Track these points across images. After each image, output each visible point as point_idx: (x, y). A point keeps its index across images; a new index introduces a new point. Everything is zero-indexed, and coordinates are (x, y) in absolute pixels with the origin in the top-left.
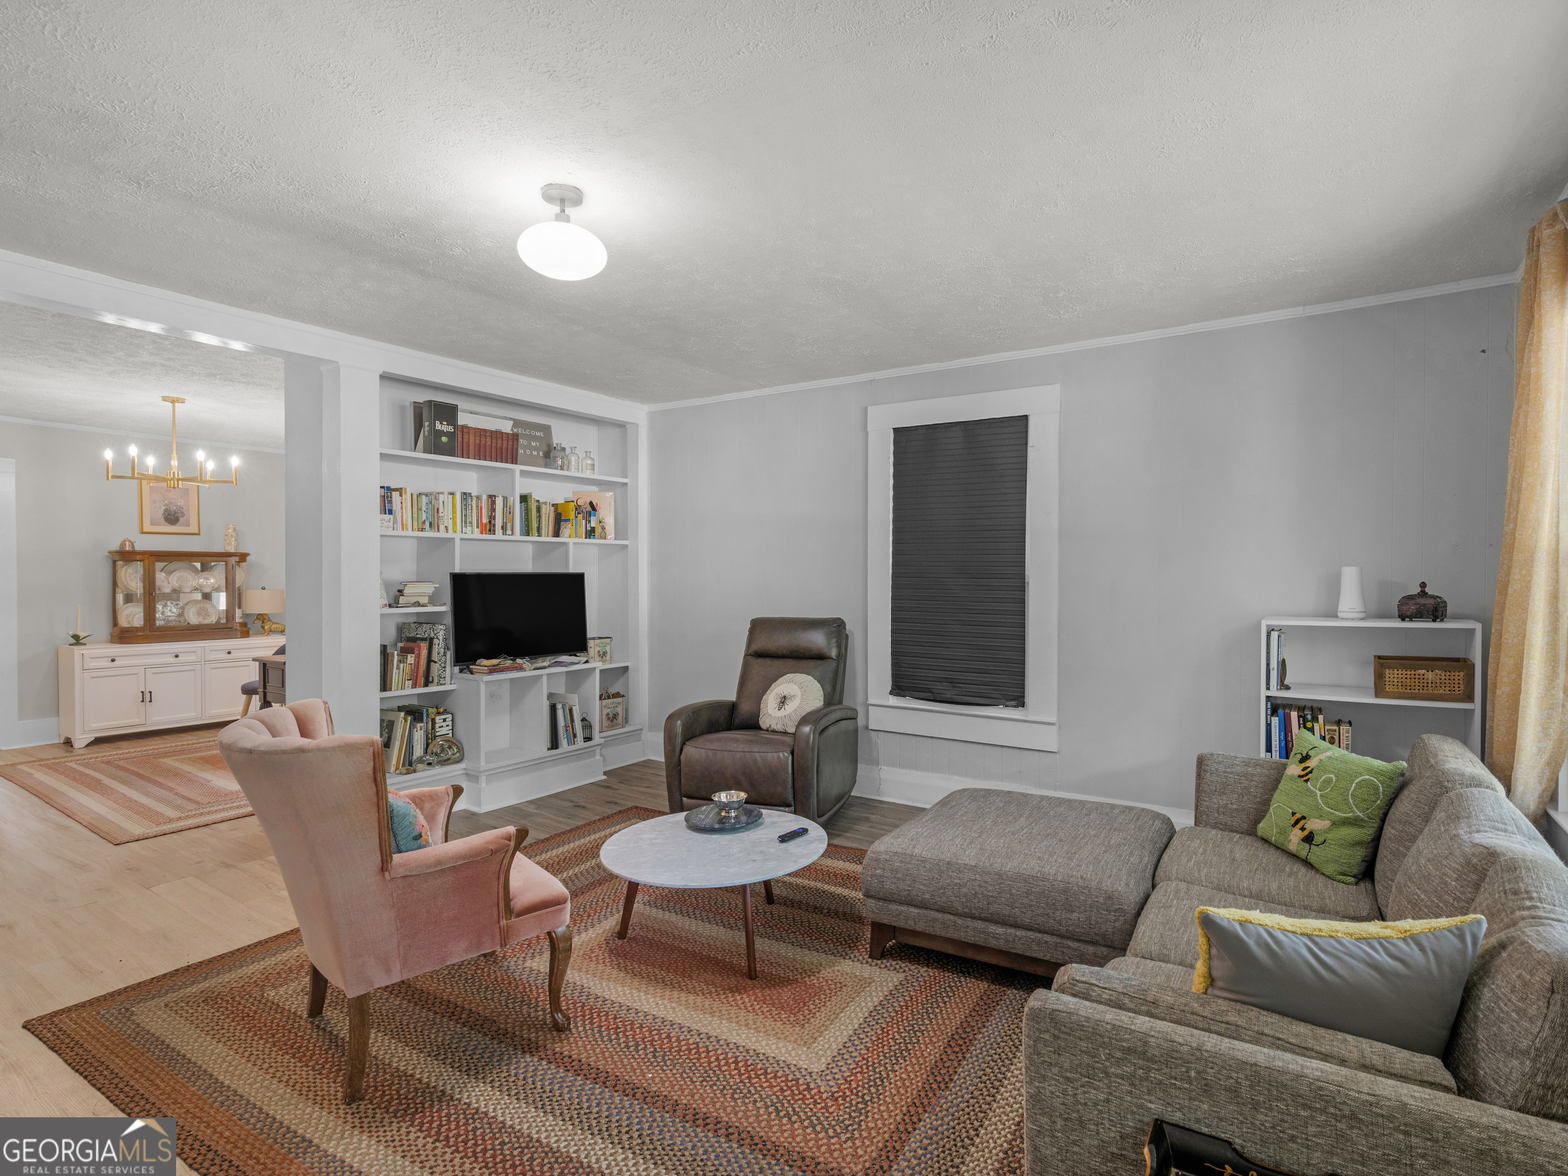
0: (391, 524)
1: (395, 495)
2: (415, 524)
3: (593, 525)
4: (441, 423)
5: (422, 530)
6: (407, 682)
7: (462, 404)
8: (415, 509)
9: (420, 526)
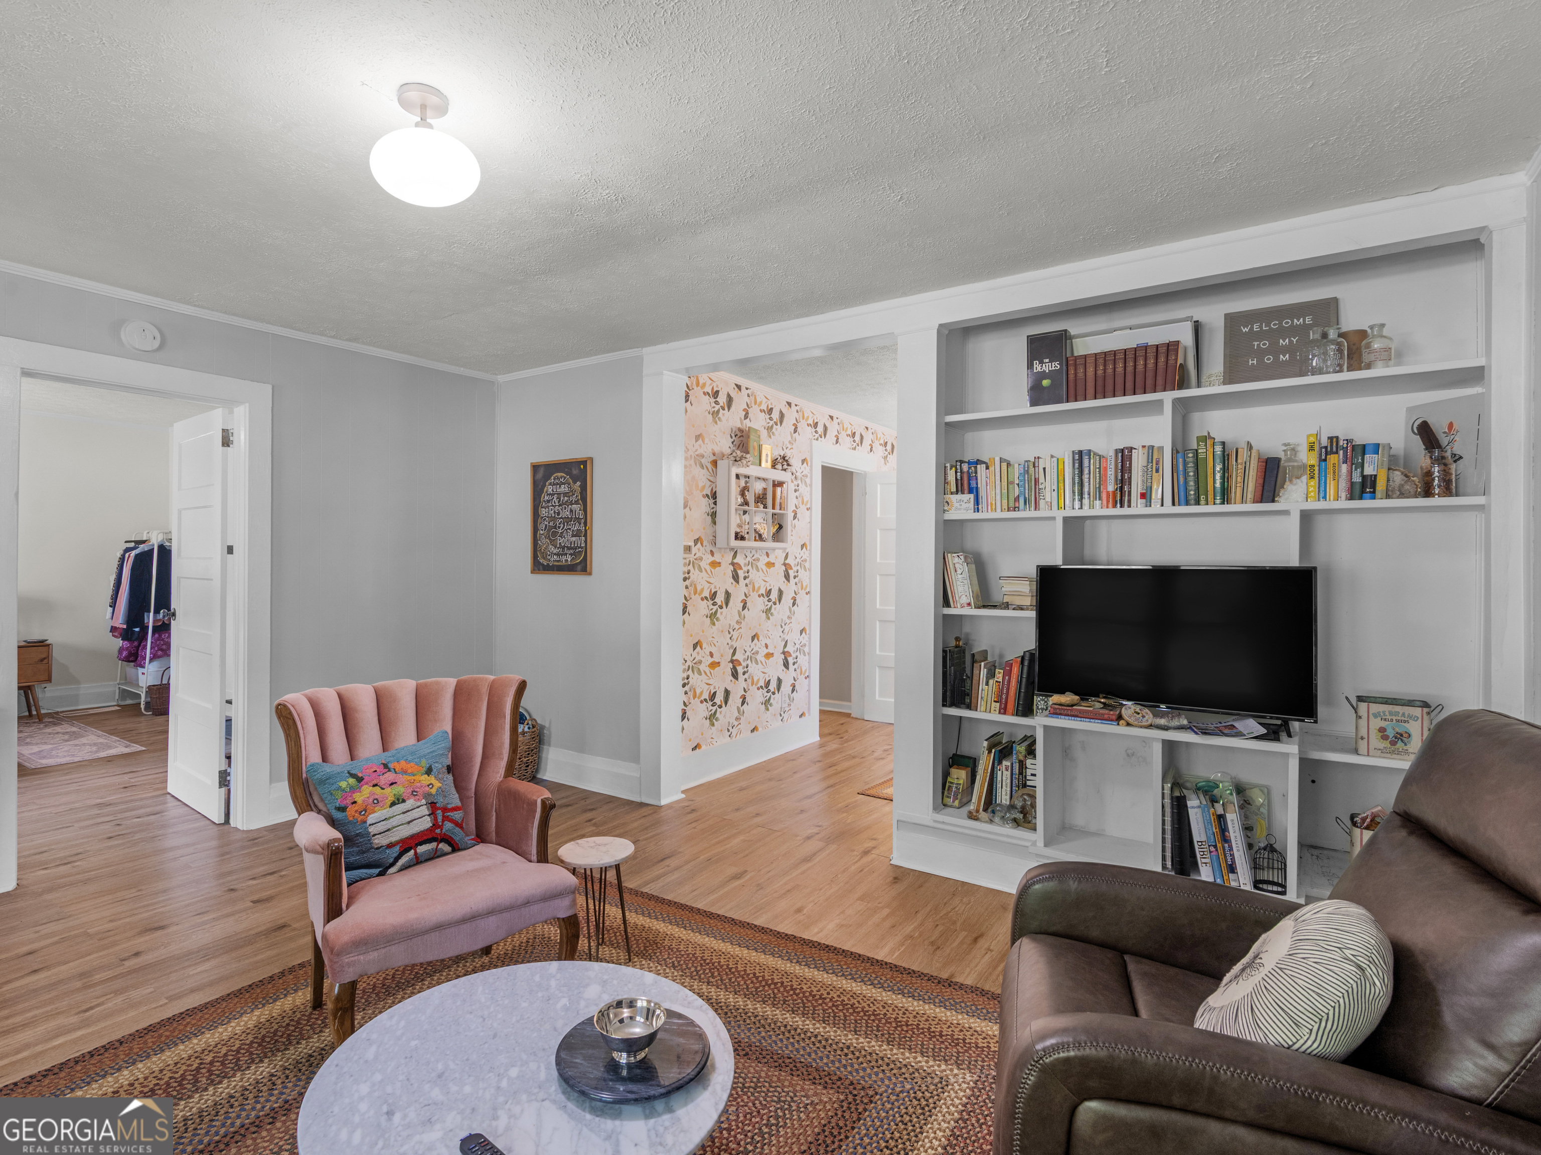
0: (971, 505)
1: (981, 468)
2: (1005, 501)
3: (1369, 470)
4: (1041, 362)
5: (1016, 509)
6: (994, 704)
7: (1074, 327)
8: (1005, 483)
9: (1012, 504)
